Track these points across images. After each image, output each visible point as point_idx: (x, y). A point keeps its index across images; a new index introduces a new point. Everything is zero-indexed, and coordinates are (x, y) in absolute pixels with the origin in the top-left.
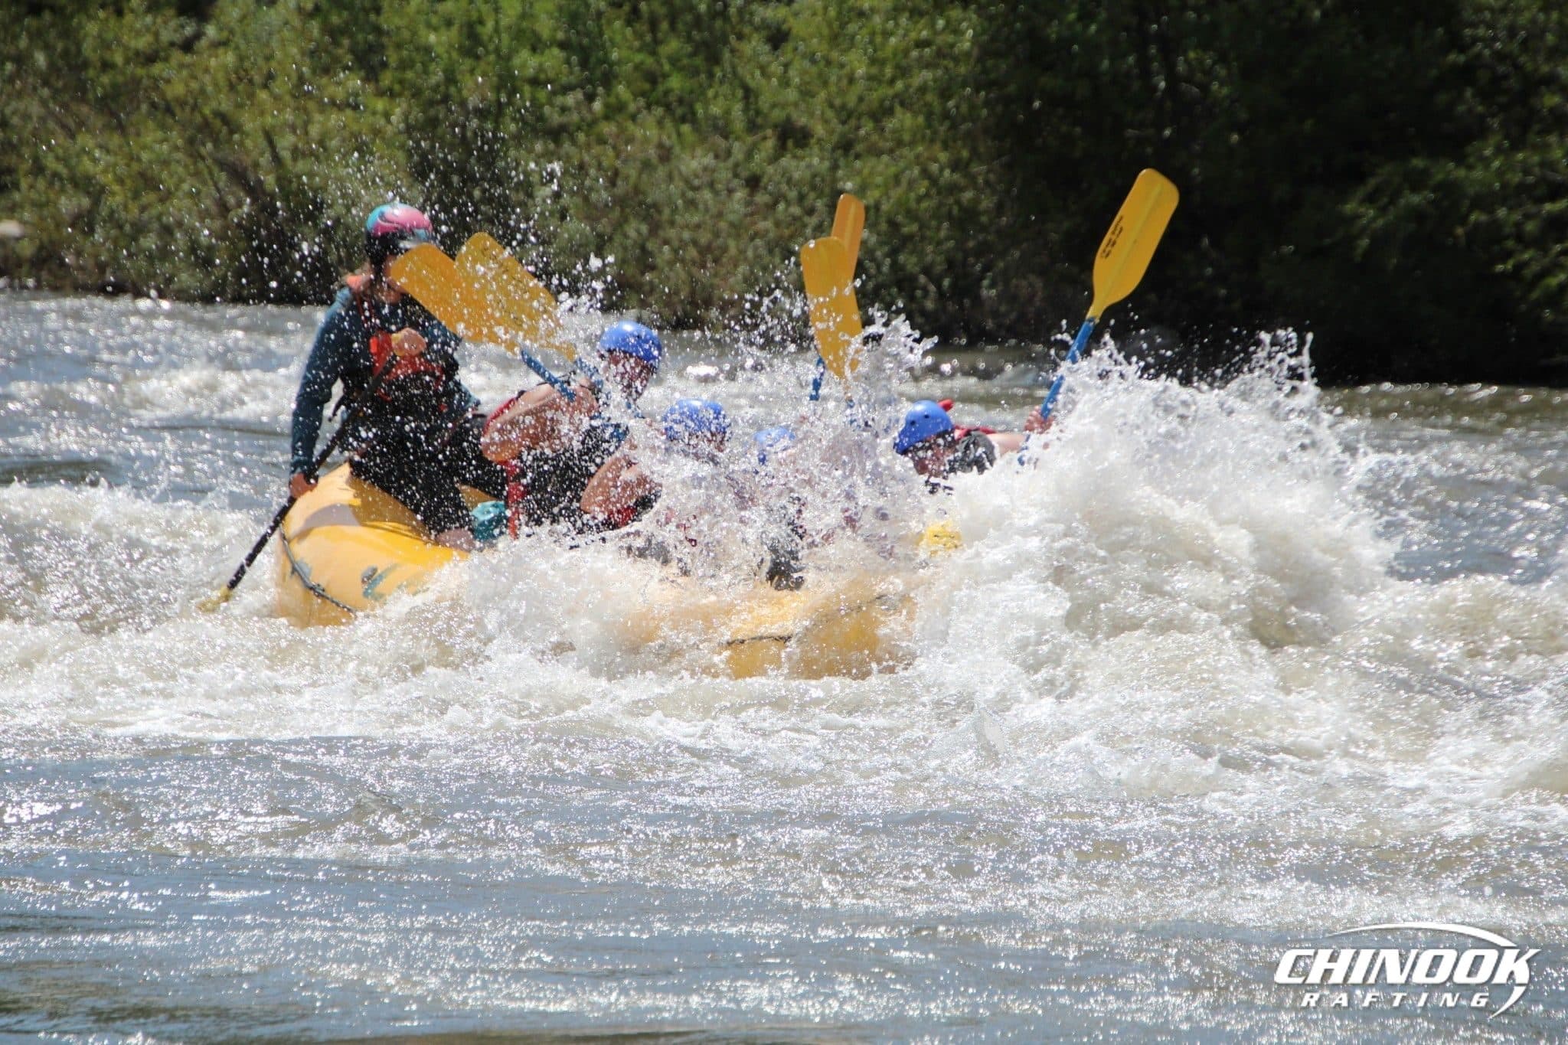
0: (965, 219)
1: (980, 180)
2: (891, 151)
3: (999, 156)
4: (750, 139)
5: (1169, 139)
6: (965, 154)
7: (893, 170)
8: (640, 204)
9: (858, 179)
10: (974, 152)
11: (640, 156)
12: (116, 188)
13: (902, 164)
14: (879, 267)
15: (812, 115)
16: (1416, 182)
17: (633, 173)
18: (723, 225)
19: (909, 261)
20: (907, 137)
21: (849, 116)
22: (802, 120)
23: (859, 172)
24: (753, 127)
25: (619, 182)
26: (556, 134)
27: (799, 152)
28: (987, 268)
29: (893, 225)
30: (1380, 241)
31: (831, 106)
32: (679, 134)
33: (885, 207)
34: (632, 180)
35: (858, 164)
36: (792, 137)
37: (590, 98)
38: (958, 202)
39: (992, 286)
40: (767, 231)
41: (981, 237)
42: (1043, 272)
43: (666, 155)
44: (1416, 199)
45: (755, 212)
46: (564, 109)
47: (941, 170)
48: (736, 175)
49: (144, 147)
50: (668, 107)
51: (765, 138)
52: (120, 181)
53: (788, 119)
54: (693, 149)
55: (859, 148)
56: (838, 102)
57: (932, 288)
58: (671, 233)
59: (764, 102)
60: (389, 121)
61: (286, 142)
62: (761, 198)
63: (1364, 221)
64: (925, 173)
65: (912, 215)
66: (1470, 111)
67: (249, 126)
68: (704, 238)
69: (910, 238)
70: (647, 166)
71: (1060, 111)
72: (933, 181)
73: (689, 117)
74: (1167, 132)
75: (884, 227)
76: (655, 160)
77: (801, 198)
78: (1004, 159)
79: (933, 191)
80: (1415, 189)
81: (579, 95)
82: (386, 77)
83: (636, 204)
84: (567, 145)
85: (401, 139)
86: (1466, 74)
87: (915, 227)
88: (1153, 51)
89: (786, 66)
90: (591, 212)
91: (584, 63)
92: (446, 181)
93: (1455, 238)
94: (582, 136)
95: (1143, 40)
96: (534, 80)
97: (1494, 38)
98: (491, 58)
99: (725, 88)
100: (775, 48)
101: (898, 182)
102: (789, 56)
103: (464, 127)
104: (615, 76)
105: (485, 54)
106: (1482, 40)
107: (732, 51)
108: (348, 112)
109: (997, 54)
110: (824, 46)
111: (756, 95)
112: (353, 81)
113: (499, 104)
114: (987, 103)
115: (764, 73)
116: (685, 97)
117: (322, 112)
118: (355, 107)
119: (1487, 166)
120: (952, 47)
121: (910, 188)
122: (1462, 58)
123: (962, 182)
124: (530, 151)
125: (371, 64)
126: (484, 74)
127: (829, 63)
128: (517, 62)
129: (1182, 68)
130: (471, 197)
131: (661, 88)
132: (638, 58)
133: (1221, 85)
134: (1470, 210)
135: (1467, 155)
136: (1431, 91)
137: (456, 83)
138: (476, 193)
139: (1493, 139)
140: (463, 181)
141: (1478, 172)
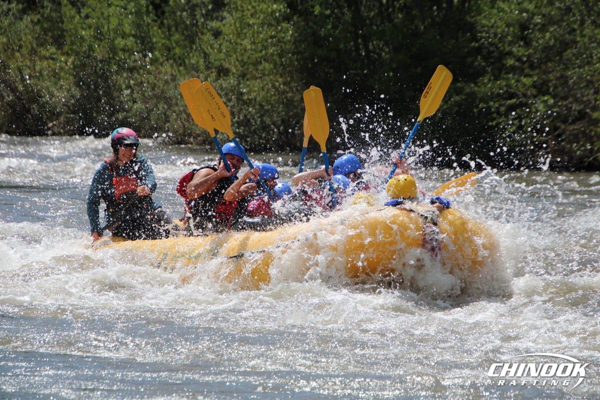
0: (289, 103)
1: (294, 89)
2: (261, 78)
3: (302, 80)
4: (206, 73)
5: (366, 74)
6: (289, 79)
7: (261, 85)
9: (248, 89)
10: (292, 78)
11: (164, 79)
13: (265, 82)
14: (256, 122)
15: (230, 64)
16: (459, 92)
17: (161, 85)
19: (267, 120)
20: (266, 72)
21: (245, 64)
22: (226, 65)
23: (249, 86)
24: (208, 68)
25: (156, 89)
26: (132, 70)
27: (225, 78)
28: (298, 123)
29: (261, 106)
31: (237, 60)
32: (179, 71)
33: (258, 99)
34: (161, 88)
35: (248, 82)
36: (223, 72)
37: (145, 56)
38: (286, 98)
39: (299, 129)
41: (295, 111)
43: (174, 78)
44: (458, 98)
46: (135, 61)
47: (280, 85)
50: (175, 60)
51: (212, 72)
53: (221, 65)
54: (184, 75)
55: (248, 76)
57: (276, 130)
58: (176, 108)
59: (212, 59)
60: (67, 64)
61: (27, 73)
64: (274, 86)
65: (268, 102)
66: (479, 64)
67: (12, 66)
69: (267, 111)
70: (166, 82)
71: (325, 63)
72: (277, 89)
73: (183, 63)
74: (365, 72)
75: (257, 107)
76: (170, 80)
77: (227, 94)
78: (304, 81)
79: (277, 93)
80: (457, 94)
81: (140, 55)
82: (66, 48)
83: (162, 97)
84: (136, 75)
85: (71, 71)
86: (478, 50)
87: (270, 107)
88: (360, 41)
89: (220, 45)
90: (145, 100)
91: (142, 43)
92: (89, 87)
93: (474, 113)
94: (141, 71)
95: (356, 37)
96: (123, 50)
97: (489, 37)
98: (107, 41)
99: (197, 53)
100: (216, 38)
101: (263, 90)
102: (221, 41)
103: (96, 67)
104: (155, 48)
105: (105, 39)
106: (484, 38)
107: (199, 39)
108: (51, 61)
109: (301, 41)
110: (235, 38)
111: (209, 56)
112: (53, 50)
113: (110, 58)
114: (297, 60)
115: (212, 48)
116: (181, 56)
117: (40, 61)
118: (53, 59)
119: (485, 87)
120: (284, 38)
121: (268, 92)
122: (477, 45)
123: (288, 90)
124: (121, 77)
125: (58, 41)
126: (104, 47)
127: (236, 44)
128: (116, 42)
129: (371, 47)
130: (99, 93)
131: (172, 53)
132: (163, 41)
133: (386, 54)
134: (479, 103)
135: (478, 82)
136: (465, 57)
137: (93, 50)
138: (101, 92)
139: (488, 76)
140: (95, 88)
141: (482, 88)
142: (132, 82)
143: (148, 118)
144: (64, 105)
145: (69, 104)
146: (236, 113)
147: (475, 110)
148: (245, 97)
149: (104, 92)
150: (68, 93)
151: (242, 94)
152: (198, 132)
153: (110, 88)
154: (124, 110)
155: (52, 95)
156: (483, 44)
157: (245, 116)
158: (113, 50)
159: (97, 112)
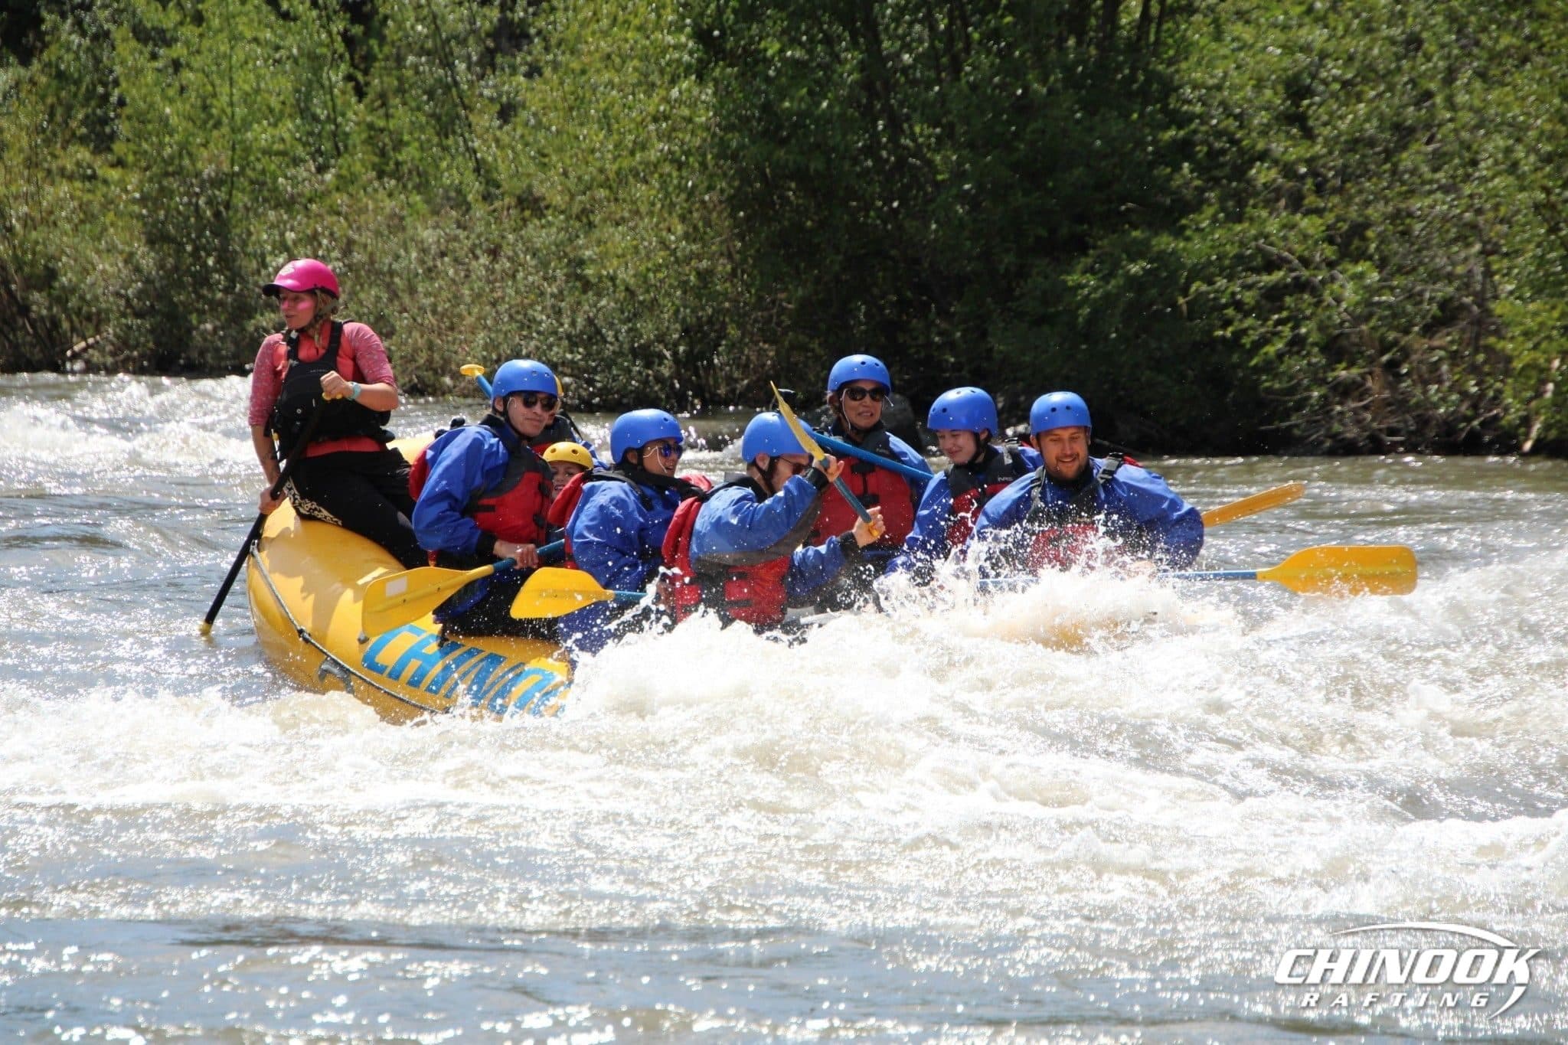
1: (716, 250)
2: (628, 221)
3: (734, 228)
4: (483, 210)
5: (896, 211)
6: (701, 226)
9: (597, 249)
10: (709, 221)
11: (374, 225)
14: (616, 335)
15: (550, 186)
16: (1136, 252)
19: (646, 329)
24: (486, 196)
25: (354, 252)
26: (289, 205)
27: (538, 223)
29: (630, 292)
30: (1102, 310)
32: (411, 204)
33: (623, 277)
36: (529, 208)
37: (322, 169)
38: (695, 271)
40: (508, 298)
42: (775, 341)
43: (398, 225)
44: (1135, 269)
45: (495, 278)
46: (296, 181)
47: (678, 241)
48: (478, 245)
50: (400, 178)
53: (529, 190)
54: (425, 220)
56: (575, 174)
57: (668, 355)
58: (409, 300)
59: (499, 174)
60: (124, 189)
62: (502, 266)
63: (1086, 291)
64: (663, 243)
65: (649, 284)
66: (1188, 184)
68: (442, 305)
69: (646, 306)
70: (379, 235)
72: (670, 250)
73: (422, 188)
74: (895, 204)
75: (621, 295)
76: (388, 229)
78: (740, 230)
79: (671, 261)
80: (1133, 259)
81: (312, 165)
82: (118, 148)
84: (300, 217)
85: (138, 207)
86: (1183, 149)
88: (881, 125)
92: (180, 250)
93: (1178, 307)
94: (315, 207)
96: (267, 152)
97: (1211, 116)
98: (225, 130)
99: (459, 160)
100: (506, 122)
101: (636, 252)
102: (520, 130)
103: (197, 196)
104: (347, 148)
105: (220, 125)
106: (1198, 116)
107: (464, 125)
108: (79, 184)
109: (732, 128)
112: (83, 154)
113: (233, 174)
115: (498, 146)
116: (419, 170)
117: (52, 183)
118: (85, 178)
119: (1204, 239)
120: (688, 120)
121: (648, 259)
122: (1180, 134)
123: (698, 251)
124: (263, 222)
125: (101, 136)
126: (217, 146)
128: (251, 134)
129: (907, 142)
130: (205, 265)
131: (392, 161)
134: (1189, 281)
135: (1184, 228)
136: (1152, 165)
137: (190, 154)
138: (210, 262)
139: (1209, 211)
140: (196, 249)
141: (1197, 244)
142: (290, 236)
144: (116, 294)
145: (130, 292)
146: (566, 312)
147: (1181, 301)
148: (590, 272)
149: (218, 260)
150: (128, 261)
151: (580, 262)
153: (233, 253)
155: (84, 272)
156: (1195, 132)
157: (590, 320)
158: (240, 154)
159: (201, 313)
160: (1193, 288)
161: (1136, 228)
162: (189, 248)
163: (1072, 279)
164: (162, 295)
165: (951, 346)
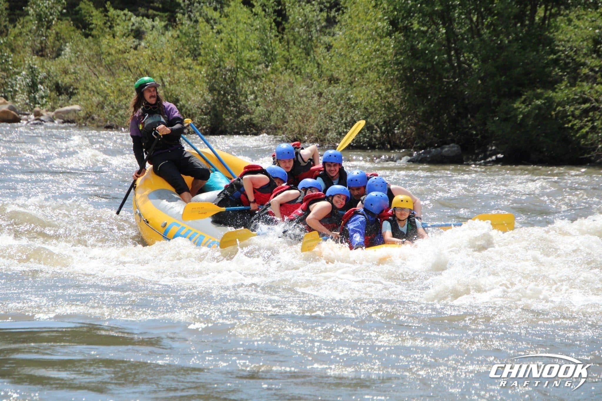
0: (390, 107)
1: (395, 95)
2: (366, 85)
3: (401, 87)
4: (319, 80)
5: (457, 82)
6: (390, 86)
7: (366, 92)
8: (283, 101)
9: (355, 95)
10: (393, 85)
11: (283, 86)
12: (111, 94)
13: (369, 89)
15: (340, 73)
16: (538, 97)
17: (280, 91)
18: (310, 109)
19: (371, 121)
20: (371, 81)
21: (352, 74)
22: (336, 75)
23: (355, 92)
24: (320, 76)
25: (276, 94)
26: (256, 78)
27: (335, 85)
28: (397, 123)
30: (526, 116)
31: (346, 70)
33: (363, 103)
34: (280, 94)
35: (355, 89)
36: (333, 80)
37: (267, 66)
38: (388, 102)
39: (399, 129)
40: (324, 111)
41: (395, 113)
42: (415, 125)
43: (291, 85)
44: (538, 102)
45: (320, 104)
46: (258, 70)
47: (382, 91)
48: (314, 93)
49: (122, 81)
50: (292, 69)
51: (324, 80)
52: (113, 92)
53: (332, 75)
54: (300, 82)
55: (354, 84)
56: (348, 69)
57: (379, 130)
58: (292, 111)
59: (324, 68)
60: (201, 73)
61: (167, 80)
62: (322, 100)
63: (521, 109)
64: (377, 93)
65: (372, 106)
66: (557, 74)
67: (155, 75)
68: (303, 113)
69: (371, 113)
70: (285, 89)
71: (421, 72)
72: (379, 95)
73: (299, 73)
74: (457, 80)
75: (363, 110)
76: (288, 87)
77: (336, 99)
79: (379, 98)
80: (538, 99)
81: (263, 65)
82: (200, 59)
83: (281, 102)
84: (259, 82)
85: (205, 79)
86: (556, 62)
87: (373, 110)
88: (453, 53)
89: (331, 57)
90: (267, 104)
91: (265, 55)
92: (219, 93)
93: (552, 115)
94: (264, 79)
95: (450, 49)
96: (249, 61)
97: (565, 50)
98: (235, 53)
99: (312, 63)
100: (328, 51)
101: (368, 95)
102: (332, 54)
103: (225, 75)
104: (275, 59)
105: (233, 52)
106: (561, 51)
107: (314, 52)
108: (188, 71)
109: (401, 54)
110: (344, 50)
111: (322, 66)
112: (189, 60)
113: (237, 68)
114: (398, 70)
115: (324, 59)
116: (299, 67)
117: (179, 70)
118: (190, 69)
119: (562, 92)
120: (386, 51)
121: (372, 98)
122: (555, 57)
123: (389, 95)
124: (247, 84)
125: (195, 54)
126: (232, 58)
127: (346, 56)
128: (243, 54)
129: (462, 59)
130: (227, 99)
131: (290, 63)
132: (284, 53)
133: (475, 65)
134: (557, 106)
135: (556, 88)
136: (544, 67)
137: (223, 61)
138: (229, 97)
139: (564, 83)
140: (225, 93)
141: (560, 94)
142: (255, 88)
143: (268, 119)
144: (198, 108)
145: (202, 107)
146: (344, 115)
147: (553, 113)
148: (352, 102)
149: (232, 97)
150: (202, 97)
151: (349, 99)
152: (311, 131)
153: (237, 94)
154: (248, 112)
155: (188, 100)
156: (560, 56)
157: (352, 118)
158: (240, 61)
159: (226, 114)
160: (558, 109)
161: (538, 88)
162: (222, 92)
163: (515, 106)
164: (214, 108)
165: (474, 128)
